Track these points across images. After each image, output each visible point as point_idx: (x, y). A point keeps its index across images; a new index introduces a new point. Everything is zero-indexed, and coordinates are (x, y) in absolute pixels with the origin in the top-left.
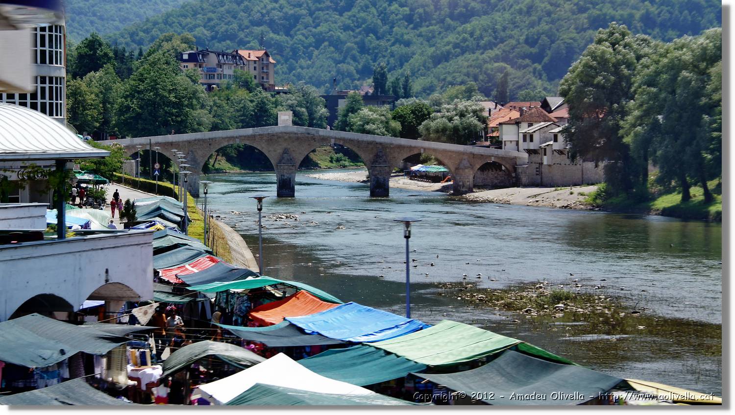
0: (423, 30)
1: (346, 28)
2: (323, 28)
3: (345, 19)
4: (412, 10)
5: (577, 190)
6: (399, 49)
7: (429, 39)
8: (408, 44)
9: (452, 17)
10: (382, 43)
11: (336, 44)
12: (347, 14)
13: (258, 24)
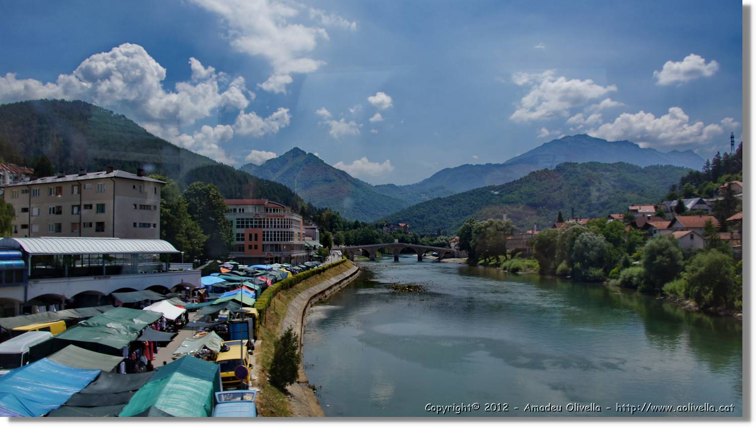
0: (456, 218)
1: (437, 218)
2: (431, 218)
3: (437, 215)
4: (453, 213)
5: (463, 259)
6: (449, 223)
7: (457, 220)
8: (452, 222)
9: (463, 215)
10: (446, 222)
11: (434, 222)
12: (437, 214)
13: (415, 217)
